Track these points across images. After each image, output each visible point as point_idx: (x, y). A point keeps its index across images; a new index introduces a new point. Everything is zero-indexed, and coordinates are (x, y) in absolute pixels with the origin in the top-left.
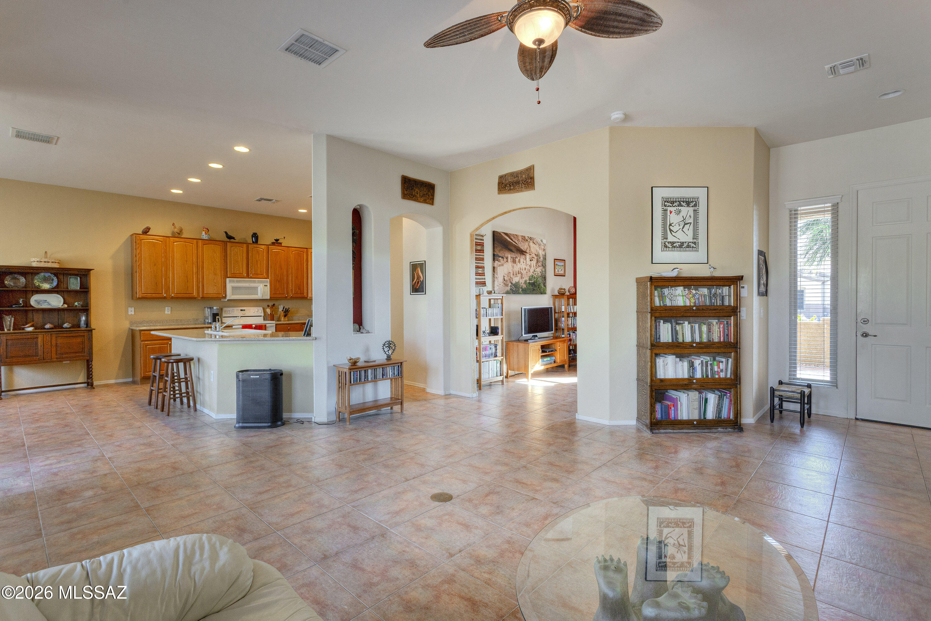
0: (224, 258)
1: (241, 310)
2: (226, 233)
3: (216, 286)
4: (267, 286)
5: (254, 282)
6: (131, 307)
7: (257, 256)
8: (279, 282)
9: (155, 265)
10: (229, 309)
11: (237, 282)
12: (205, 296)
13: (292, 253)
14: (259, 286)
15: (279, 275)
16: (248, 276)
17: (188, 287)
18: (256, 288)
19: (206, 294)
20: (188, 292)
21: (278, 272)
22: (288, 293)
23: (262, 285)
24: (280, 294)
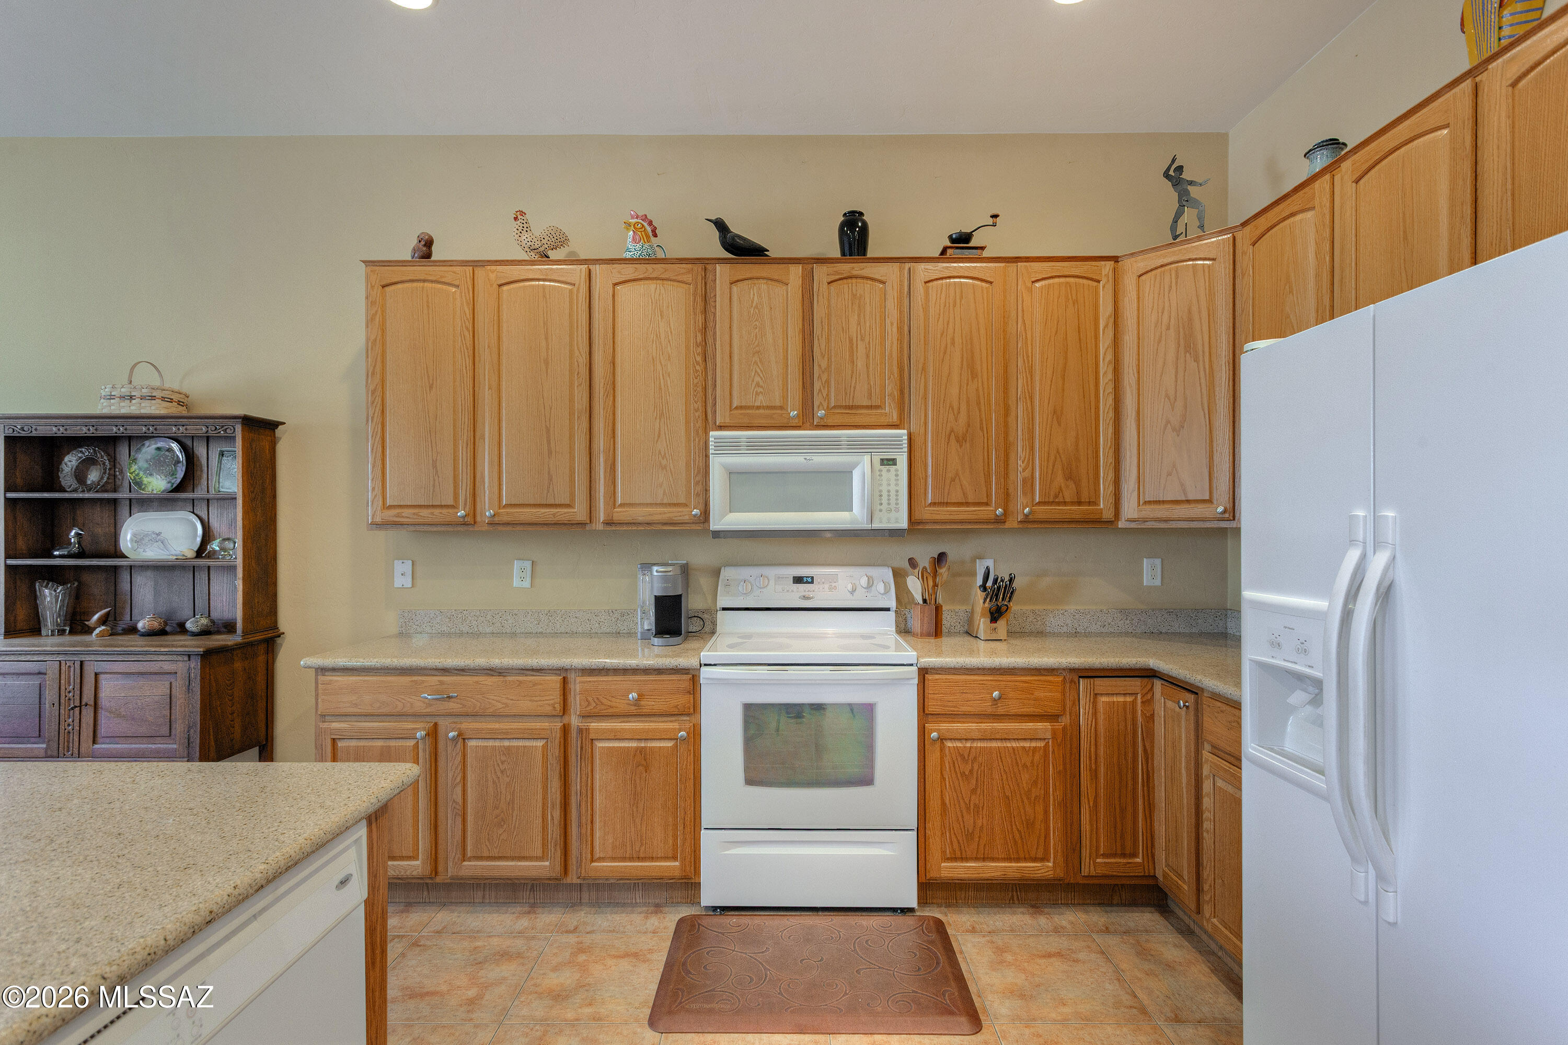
0: (699, 338)
1: (798, 580)
2: (720, 225)
3: (664, 468)
4: (893, 462)
5: (833, 446)
6: (402, 558)
7: (854, 320)
8: (961, 440)
9: (431, 387)
10: (745, 572)
11: (755, 447)
12: (620, 514)
13: (1030, 290)
14: (855, 465)
15: (964, 408)
16: (807, 420)
17: (551, 479)
18: (844, 475)
19: (622, 505)
20: (551, 501)
21: (954, 391)
22: (1007, 498)
23: (867, 458)
24: (967, 504)
